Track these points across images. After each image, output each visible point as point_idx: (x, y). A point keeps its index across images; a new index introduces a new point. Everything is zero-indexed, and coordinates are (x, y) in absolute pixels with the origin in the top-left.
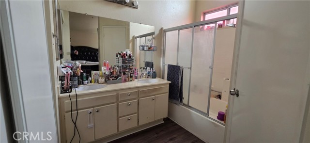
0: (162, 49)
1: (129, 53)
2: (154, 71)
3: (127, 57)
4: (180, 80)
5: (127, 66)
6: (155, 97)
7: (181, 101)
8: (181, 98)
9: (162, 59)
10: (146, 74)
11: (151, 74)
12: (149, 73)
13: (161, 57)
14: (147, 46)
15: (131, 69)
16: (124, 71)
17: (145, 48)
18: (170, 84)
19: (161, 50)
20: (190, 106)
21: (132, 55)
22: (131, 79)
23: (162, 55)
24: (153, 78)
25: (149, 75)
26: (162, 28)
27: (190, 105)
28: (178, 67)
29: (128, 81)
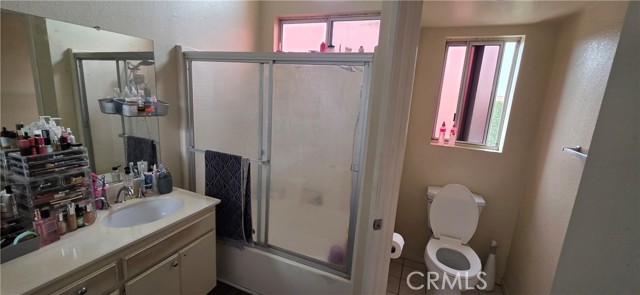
0: (183, 104)
1: (57, 132)
2: (164, 171)
3: (50, 150)
4: (243, 192)
5: (54, 182)
6: (179, 257)
7: (249, 237)
8: (249, 232)
9: (183, 134)
10: (137, 186)
11: (155, 181)
12: (148, 180)
13: (179, 127)
14: (132, 103)
15: (73, 188)
16: (42, 200)
17: (126, 108)
18: (217, 206)
19: (179, 108)
20: (270, 246)
21: (72, 139)
22: (81, 221)
23: (184, 124)
24: (161, 192)
25: (147, 188)
26: (177, 49)
27: (270, 242)
28: (236, 160)
29: (70, 229)
